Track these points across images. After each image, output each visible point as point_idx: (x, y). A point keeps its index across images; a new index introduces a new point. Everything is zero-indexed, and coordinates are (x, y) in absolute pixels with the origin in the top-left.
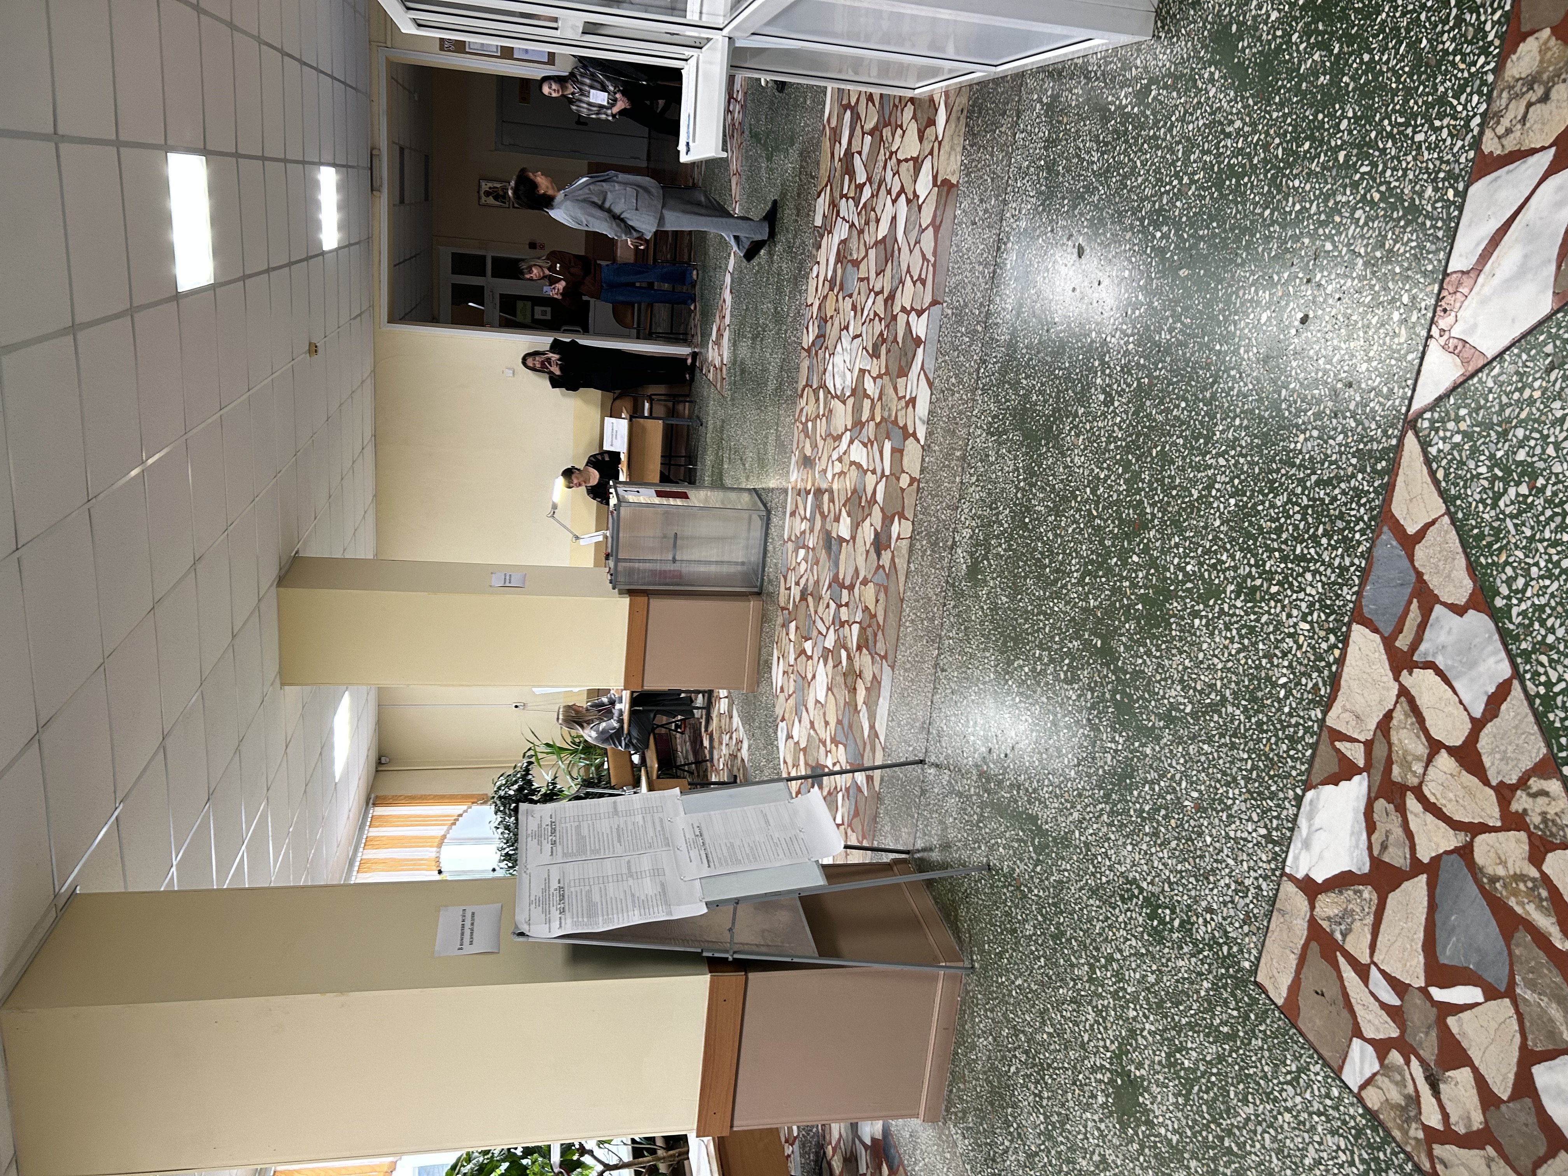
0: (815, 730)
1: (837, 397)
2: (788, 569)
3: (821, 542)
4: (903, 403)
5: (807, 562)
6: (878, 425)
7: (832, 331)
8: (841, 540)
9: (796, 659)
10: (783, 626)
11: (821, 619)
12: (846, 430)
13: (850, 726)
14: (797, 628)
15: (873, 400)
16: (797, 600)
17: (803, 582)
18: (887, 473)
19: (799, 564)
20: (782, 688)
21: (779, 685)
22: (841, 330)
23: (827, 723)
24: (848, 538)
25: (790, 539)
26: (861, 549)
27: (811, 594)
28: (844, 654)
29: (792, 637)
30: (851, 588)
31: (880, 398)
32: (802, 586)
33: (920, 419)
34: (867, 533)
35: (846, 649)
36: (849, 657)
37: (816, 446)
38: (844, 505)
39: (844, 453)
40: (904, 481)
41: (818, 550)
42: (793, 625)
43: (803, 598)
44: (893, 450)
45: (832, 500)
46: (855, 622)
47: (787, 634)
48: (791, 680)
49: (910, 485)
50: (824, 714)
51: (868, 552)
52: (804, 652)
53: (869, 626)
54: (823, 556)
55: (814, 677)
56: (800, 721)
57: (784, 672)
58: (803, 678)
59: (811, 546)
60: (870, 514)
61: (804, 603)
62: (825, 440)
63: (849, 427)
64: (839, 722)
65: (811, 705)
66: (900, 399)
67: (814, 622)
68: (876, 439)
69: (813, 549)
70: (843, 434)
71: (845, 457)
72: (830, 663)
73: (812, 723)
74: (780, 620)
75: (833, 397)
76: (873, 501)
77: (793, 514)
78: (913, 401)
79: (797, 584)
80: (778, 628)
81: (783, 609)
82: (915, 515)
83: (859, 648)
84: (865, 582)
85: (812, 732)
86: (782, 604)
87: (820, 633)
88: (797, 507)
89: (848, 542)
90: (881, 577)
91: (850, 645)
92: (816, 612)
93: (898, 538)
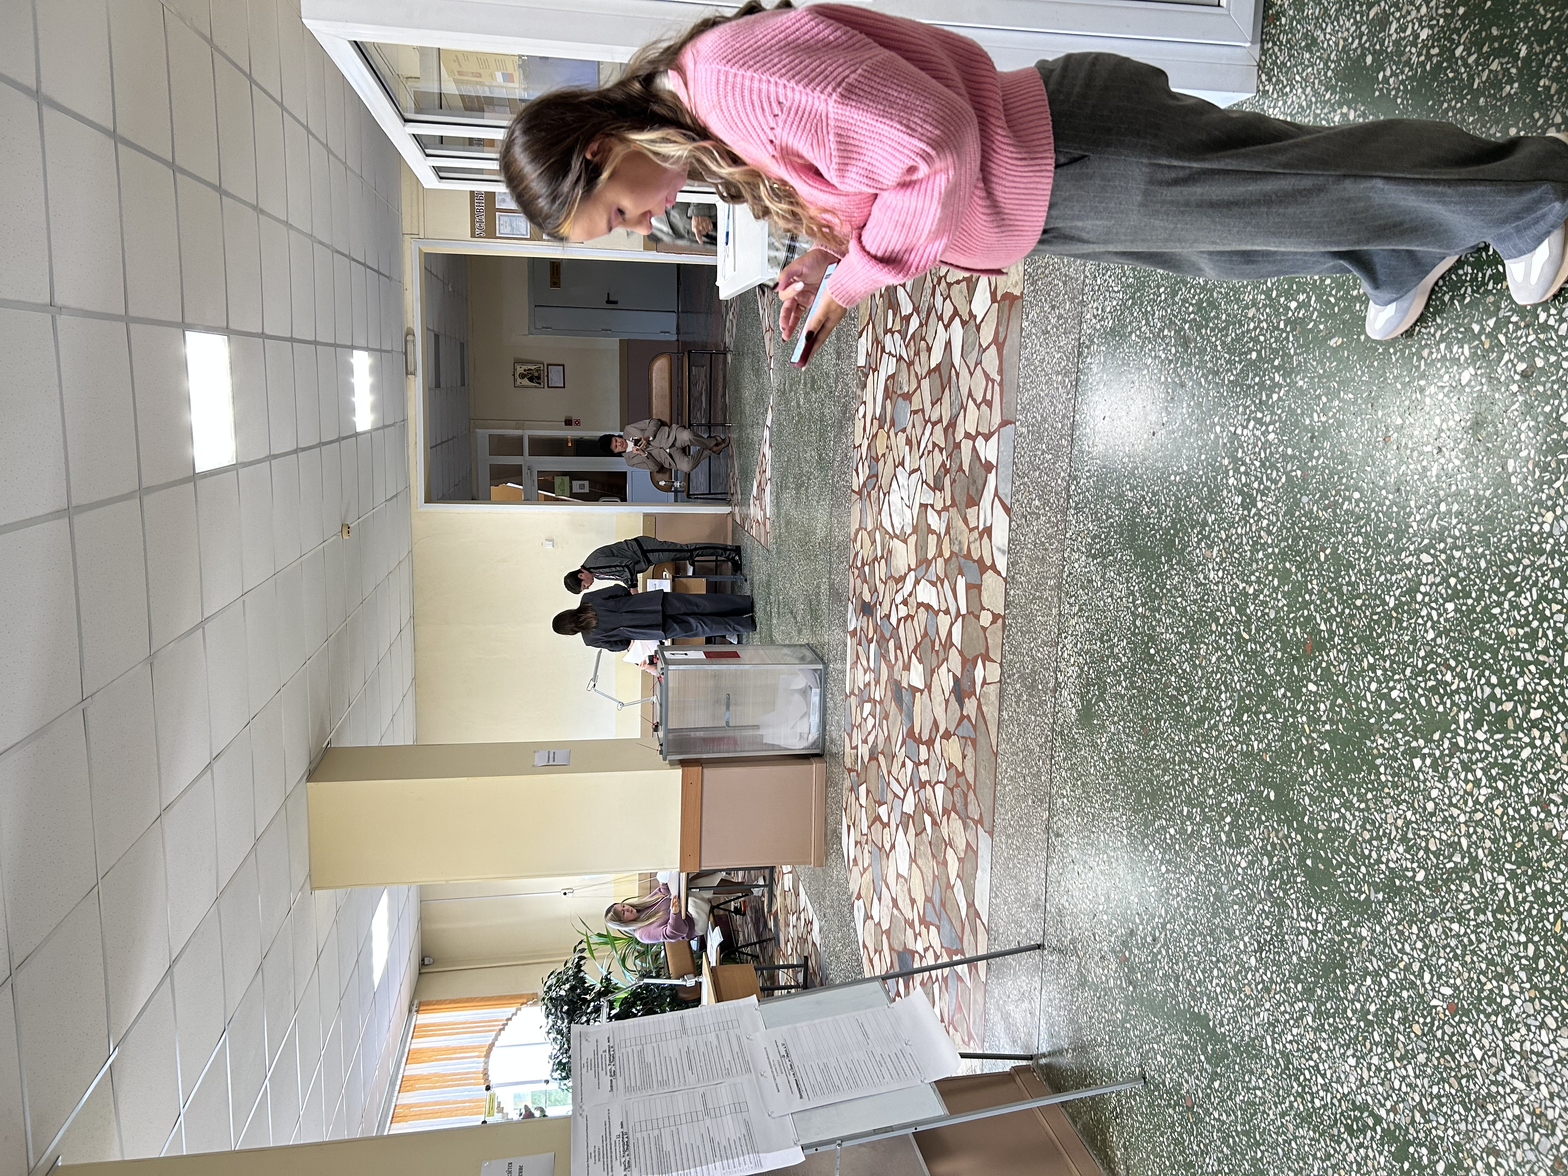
0: (898, 909)
1: (897, 537)
2: (853, 726)
3: (889, 694)
4: (976, 534)
5: (874, 717)
6: (946, 561)
7: (885, 470)
8: (914, 690)
9: (869, 827)
10: (852, 790)
11: (897, 780)
12: (910, 570)
13: (943, 904)
14: (868, 792)
15: (939, 536)
16: (866, 760)
17: (871, 739)
18: (963, 611)
19: (865, 720)
20: (855, 860)
21: (852, 857)
22: (896, 467)
23: (913, 901)
24: (922, 687)
25: (852, 693)
26: (938, 698)
27: (882, 753)
28: (928, 819)
29: (863, 801)
30: (930, 743)
31: (948, 532)
32: (870, 743)
33: (999, 549)
34: (944, 680)
35: (930, 814)
36: (934, 823)
37: (876, 590)
38: (914, 651)
39: (910, 595)
40: (986, 619)
41: (887, 702)
42: (863, 789)
43: (873, 757)
44: (969, 587)
45: (898, 647)
46: (938, 782)
47: (857, 799)
48: (866, 851)
49: (992, 623)
50: (909, 890)
51: (947, 701)
52: (878, 818)
53: (957, 785)
54: (893, 708)
55: (893, 846)
56: (880, 899)
57: (856, 843)
58: (880, 850)
59: (878, 698)
60: (947, 659)
61: (874, 763)
62: (885, 584)
63: (913, 567)
64: (928, 899)
65: (891, 880)
66: (971, 530)
67: (888, 784)
68: (946, 576)
69: (881, 702)
70: (906, 575)
71: (911, 600)
72: (912, 831)
73: (895, 902)
74: (847, 784)
75: (891, 537)
76: (949, 643)
77: (855, 664)
78: (988, 531)
79: (865, 741)
80: (845, 793)
81: (850, 771)
82: (1003, 656)
83: (946, 812)
84: (947, 735)
85: (895, 911)
86: (849, 765)
87: (896, 795)
88: (858, 657)
89: (922, 691)
90: (966, 729)
91: (934, 809)
92: (889, 772)
93: (984, 683)
